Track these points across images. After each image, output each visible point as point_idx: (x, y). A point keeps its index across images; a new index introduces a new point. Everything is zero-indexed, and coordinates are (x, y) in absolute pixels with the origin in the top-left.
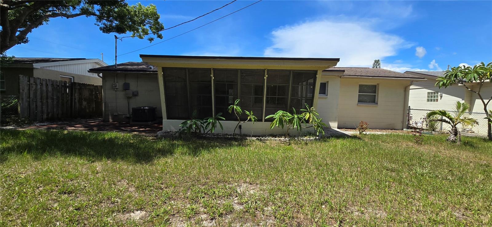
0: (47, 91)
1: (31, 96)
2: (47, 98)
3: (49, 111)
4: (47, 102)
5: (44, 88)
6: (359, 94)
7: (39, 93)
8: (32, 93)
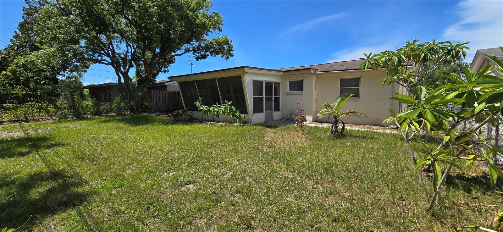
0: (165, 96)
1: (158, 99)
2: (165, 100)
3: (166, 107)
4: (165, 102)
5: (164, 95)
6: (340, 89)
7: (161, 97)
8: (158, 98)
